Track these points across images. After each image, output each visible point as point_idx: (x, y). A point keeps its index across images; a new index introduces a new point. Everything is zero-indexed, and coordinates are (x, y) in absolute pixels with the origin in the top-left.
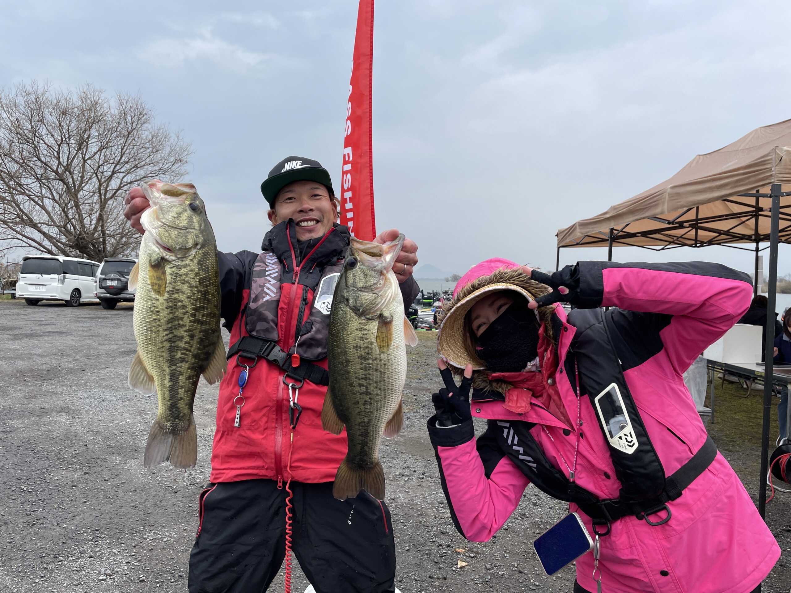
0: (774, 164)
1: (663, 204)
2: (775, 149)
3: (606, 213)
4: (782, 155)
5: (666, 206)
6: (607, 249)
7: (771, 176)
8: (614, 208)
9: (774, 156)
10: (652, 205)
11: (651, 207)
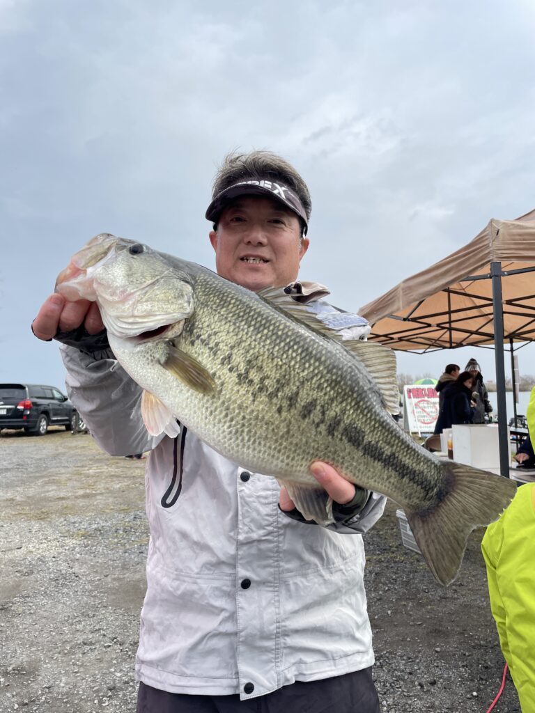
0: (491, 239)
1: (399, 300)
2: (492, 222)
4: (499, 228)
5: (401, 303)
7: (489, 253)
9: (490, 231)
10: (389, 302)
11: (389, 305)
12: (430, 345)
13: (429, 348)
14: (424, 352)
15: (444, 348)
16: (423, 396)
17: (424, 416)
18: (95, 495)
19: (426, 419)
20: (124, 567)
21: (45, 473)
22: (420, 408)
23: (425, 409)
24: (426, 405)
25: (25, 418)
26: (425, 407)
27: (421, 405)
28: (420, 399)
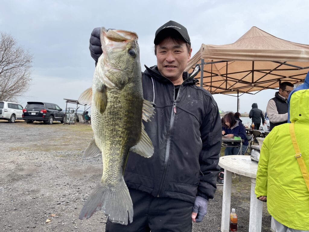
0: (201, 51)
2: (203, 45)
7: (201, 56)
18: (69, 145)
20: (75, 166)
21: (50, 137)
25: (43, 117)
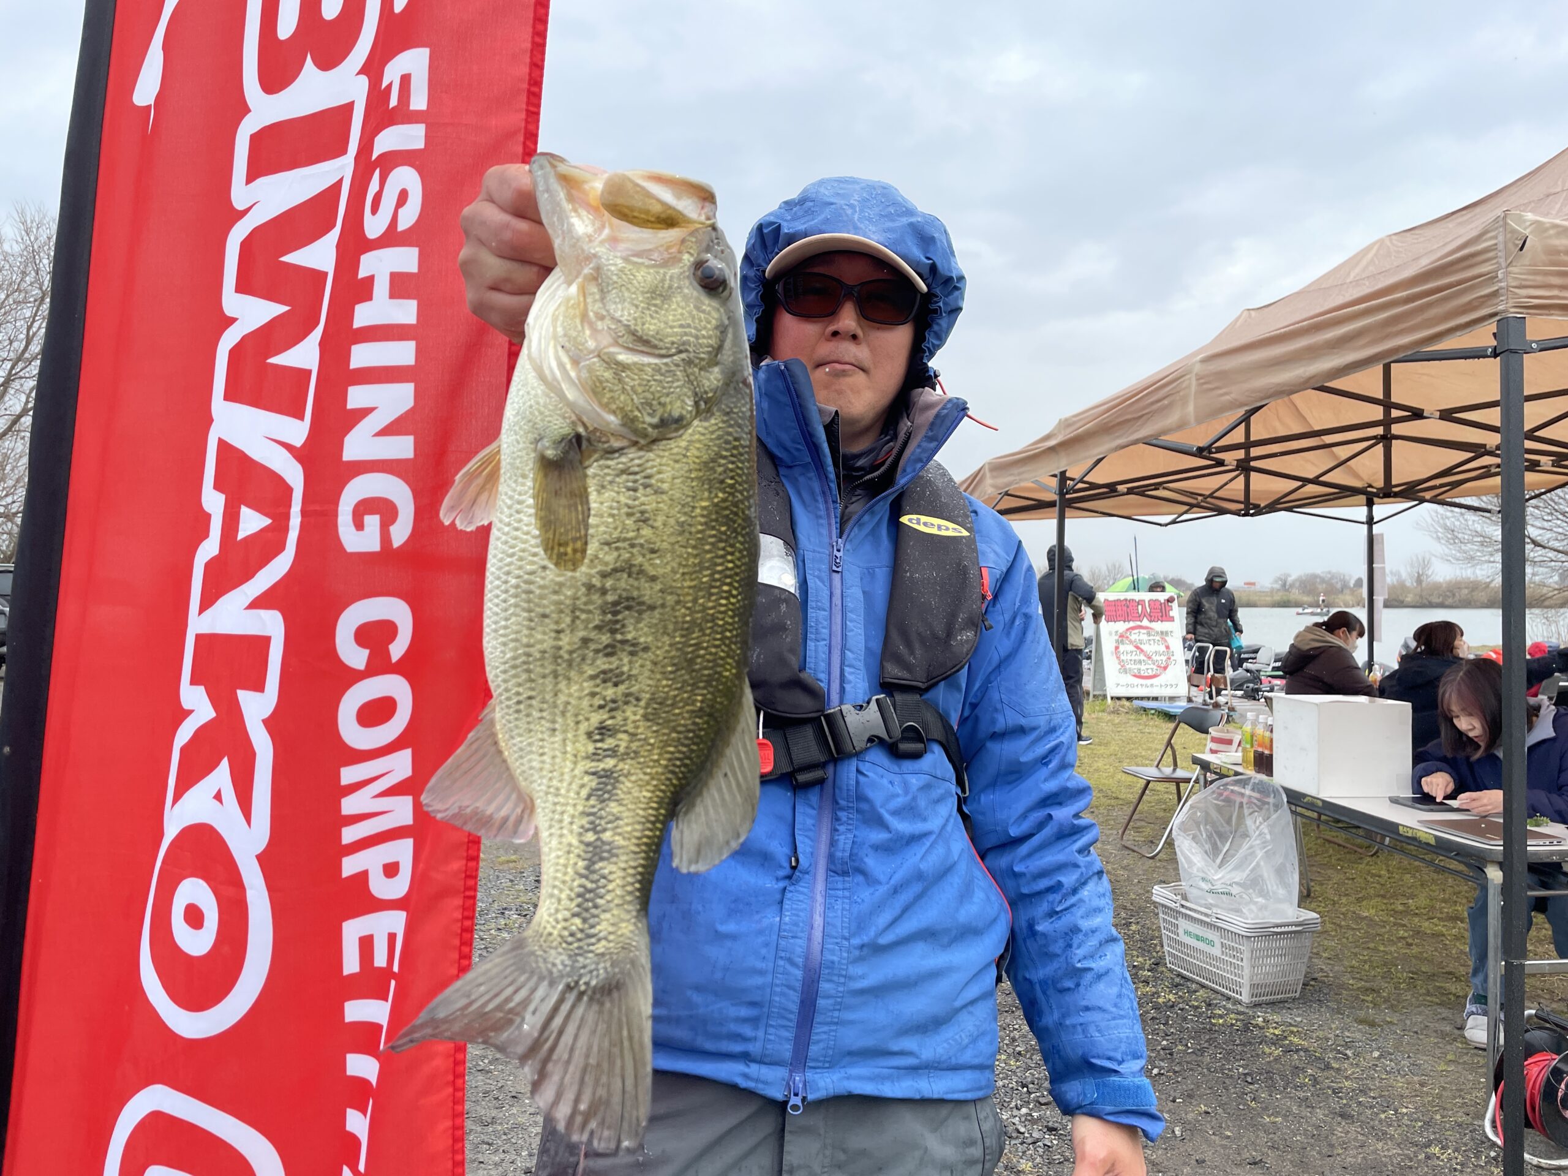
0: (1502, 261)
1: (1184, 401)
2: (1505, 218)
3: (1047, 438)
4: (1527, 232)
5: (1191, 408)
6: (1054, 523)
7: (1495, 294)
8: (1066, 424)
9: (1501, 238)
10: (1155, 407)
11: (1153, 413)
12: (1192, 506)
13: (1186, 512)
14: (1174, 522)
15: (1222, 512)
16: (1139, 618)
17: (1140, 662)
19: (1143, 667)
22: (1131, 642)
23: (1142, 646)
24: (1144, 637)
26: (1141, 641)
27: (1134, 636)
28: (1132, 624)
